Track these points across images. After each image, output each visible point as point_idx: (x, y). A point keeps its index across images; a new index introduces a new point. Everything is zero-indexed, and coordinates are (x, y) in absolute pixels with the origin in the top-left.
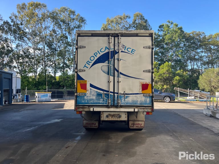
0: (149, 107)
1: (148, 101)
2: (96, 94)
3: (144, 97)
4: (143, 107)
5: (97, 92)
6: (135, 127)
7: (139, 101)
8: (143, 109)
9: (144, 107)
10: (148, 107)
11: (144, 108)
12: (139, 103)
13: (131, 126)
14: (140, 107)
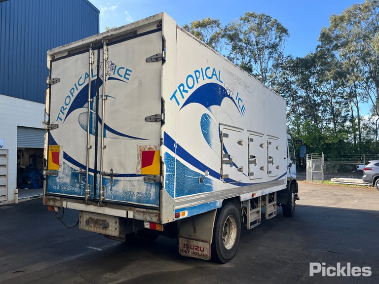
0: (155, 211)
1: (152, 195)
2: (71, 173)
3: (146, 184)
4: (142, 210)
5: (72, 169)
6: (191, 253)
7: (136, 193)
8: (142, 214)
9: (145, 210)
10: (151, 211)
11: (143, 212)
12: (135, 198)
13: (183, 249)
14: (138, 209)
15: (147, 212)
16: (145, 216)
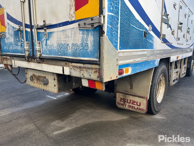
2: (13, 32)
4: (79, 65)
6: (127, 106)
8: (79, 70)
9: (82, 65)
10: (89, 66)
11: (80, 67)
12: (70, 51)
13: (120, 102)
14: (74, 64)
15: (85, 68)
16: (82, 72)
